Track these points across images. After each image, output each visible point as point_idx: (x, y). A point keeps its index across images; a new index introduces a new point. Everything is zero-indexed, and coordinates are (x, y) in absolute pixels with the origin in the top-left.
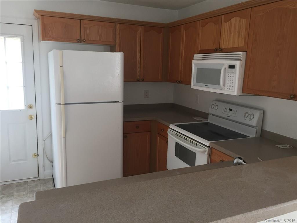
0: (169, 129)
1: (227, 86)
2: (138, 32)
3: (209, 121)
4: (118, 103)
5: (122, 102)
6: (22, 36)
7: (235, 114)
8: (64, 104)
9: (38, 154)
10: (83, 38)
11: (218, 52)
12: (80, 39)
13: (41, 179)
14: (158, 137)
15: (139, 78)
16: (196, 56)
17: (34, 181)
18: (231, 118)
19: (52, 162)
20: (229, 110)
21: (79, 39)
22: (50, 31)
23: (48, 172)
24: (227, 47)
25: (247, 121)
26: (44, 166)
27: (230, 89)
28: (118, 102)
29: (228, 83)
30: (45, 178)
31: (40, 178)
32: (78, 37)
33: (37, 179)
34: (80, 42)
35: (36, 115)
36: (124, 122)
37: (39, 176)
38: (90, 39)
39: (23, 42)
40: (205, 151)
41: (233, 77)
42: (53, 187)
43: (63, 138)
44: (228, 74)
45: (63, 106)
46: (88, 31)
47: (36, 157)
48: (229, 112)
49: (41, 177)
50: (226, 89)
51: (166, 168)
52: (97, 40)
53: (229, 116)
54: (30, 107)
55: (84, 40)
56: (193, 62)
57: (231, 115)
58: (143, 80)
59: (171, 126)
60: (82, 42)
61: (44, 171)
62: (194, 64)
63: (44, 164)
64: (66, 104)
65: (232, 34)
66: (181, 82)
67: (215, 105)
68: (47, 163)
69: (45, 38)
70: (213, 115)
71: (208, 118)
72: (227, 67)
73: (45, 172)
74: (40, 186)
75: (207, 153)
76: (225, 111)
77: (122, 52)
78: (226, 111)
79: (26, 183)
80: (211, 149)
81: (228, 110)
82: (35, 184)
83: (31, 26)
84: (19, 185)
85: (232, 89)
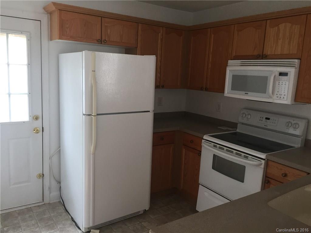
0: (203, 140)
1: (277, 94)
2: (160, 34)
3: (238, 131)
4: (149, 113)
5: (152, 111)
6: (29, 33)
7: (275, 123)
8: (96, 115)
9: (43, 174)
10: (103, 39)
11: (261, 58)
12: (101, 40)
13: (47, 204)
14: (184, 149)
15: (159, 85)
16: (230, 62)
17: (38, 206)
18: (268, 127)
19: (59, 182)
20: (266, 119)
21: (99, 40)
22: (68, 29)
23: (55, 194)
24: (273, 54)
25: (291, 131)
26: (50, 188)
27: (280, 97)
28: (149, 111)
29: (278, 91)
30: (51, 202)
31: (45, 203)
32: (98, 37)
33: (42, 204)
34: (100, 43)
35: (43, 128)
36: (154, 133)
37: (43, 200)
38: (110, 40)
39: (29, 40)
40: (261, 164)
41: (285, 85)
42: (65, 212)
43: (91, 155)
44: (278, 82)
45: (95, 117)
46: (109, 31)
47: (41, 177)
48: (266, 122)
49: (47, 201)
50: (275, 97)
51: (198, 183)
52: (118, 41)
53: (266, 125)
54: (37, 118)
55: (105, 40)
56: (227, 68)
57: (270, 125)
58: (163, 87)
59: (205, 137)
60: (103, 43)
61: (50, 193)
62: (230, 70)
63: (50, 185)
64: (98, 115)
65: (281, 40)
66: (207, 90)
67: (246, 113)
68: (54, 183)
69: (63, 37)
70: (243, 124)
71: (237, 128)
72: (277, 74)
73: (51, 195)
74: (49, 212)
75: (263, 166)
76: (260, 120)
77: (155, 56)
78: (262, 120)
79: (29, 210)
80: (267, 161)
81: (264, 119)
82: (41, 210)
83: (39, 22)
84: (21, 213)
85: (284, 98)
